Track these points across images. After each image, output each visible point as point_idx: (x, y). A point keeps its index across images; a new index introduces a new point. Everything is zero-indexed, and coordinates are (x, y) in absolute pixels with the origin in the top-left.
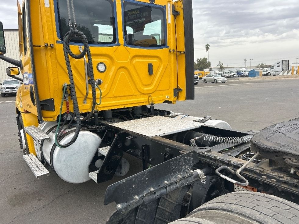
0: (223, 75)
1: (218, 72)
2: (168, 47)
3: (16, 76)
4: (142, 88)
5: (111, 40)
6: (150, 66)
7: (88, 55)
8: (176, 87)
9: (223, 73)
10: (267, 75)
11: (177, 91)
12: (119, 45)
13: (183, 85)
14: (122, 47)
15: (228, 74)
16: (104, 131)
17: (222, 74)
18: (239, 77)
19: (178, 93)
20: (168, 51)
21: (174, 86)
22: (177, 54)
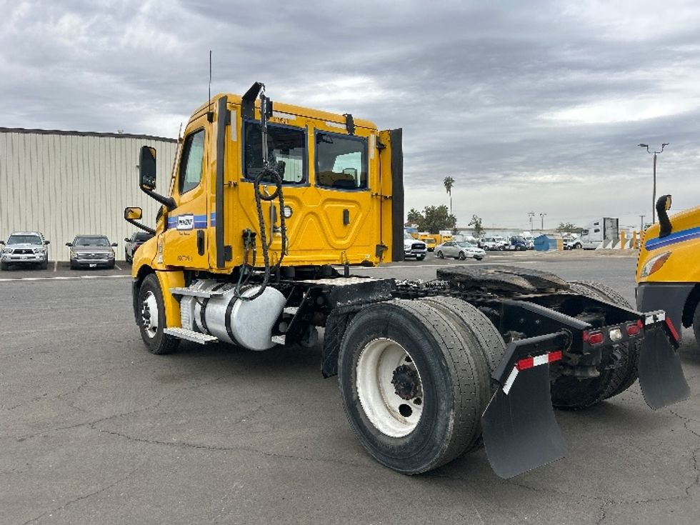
0: (481, 245)
1: (470, 238)
2: (369, 190)
3: (135, 220)
4: (334, 241)
5: (300, 179)
6: (346, 213)
7: (280, 198)
8: (379, 243)
9: (482, 240)
10: (574, 247)
11: (380, 249)
12: (309, 185)
13: (388, 242)
14: (312, 187)
15: (494, 243)
16: (290, 289)
17: (479, 244)
18: (515, 250)
19: (382, 252)
20: (370, 196)
21: (376, 242)
22: (382, 199)
